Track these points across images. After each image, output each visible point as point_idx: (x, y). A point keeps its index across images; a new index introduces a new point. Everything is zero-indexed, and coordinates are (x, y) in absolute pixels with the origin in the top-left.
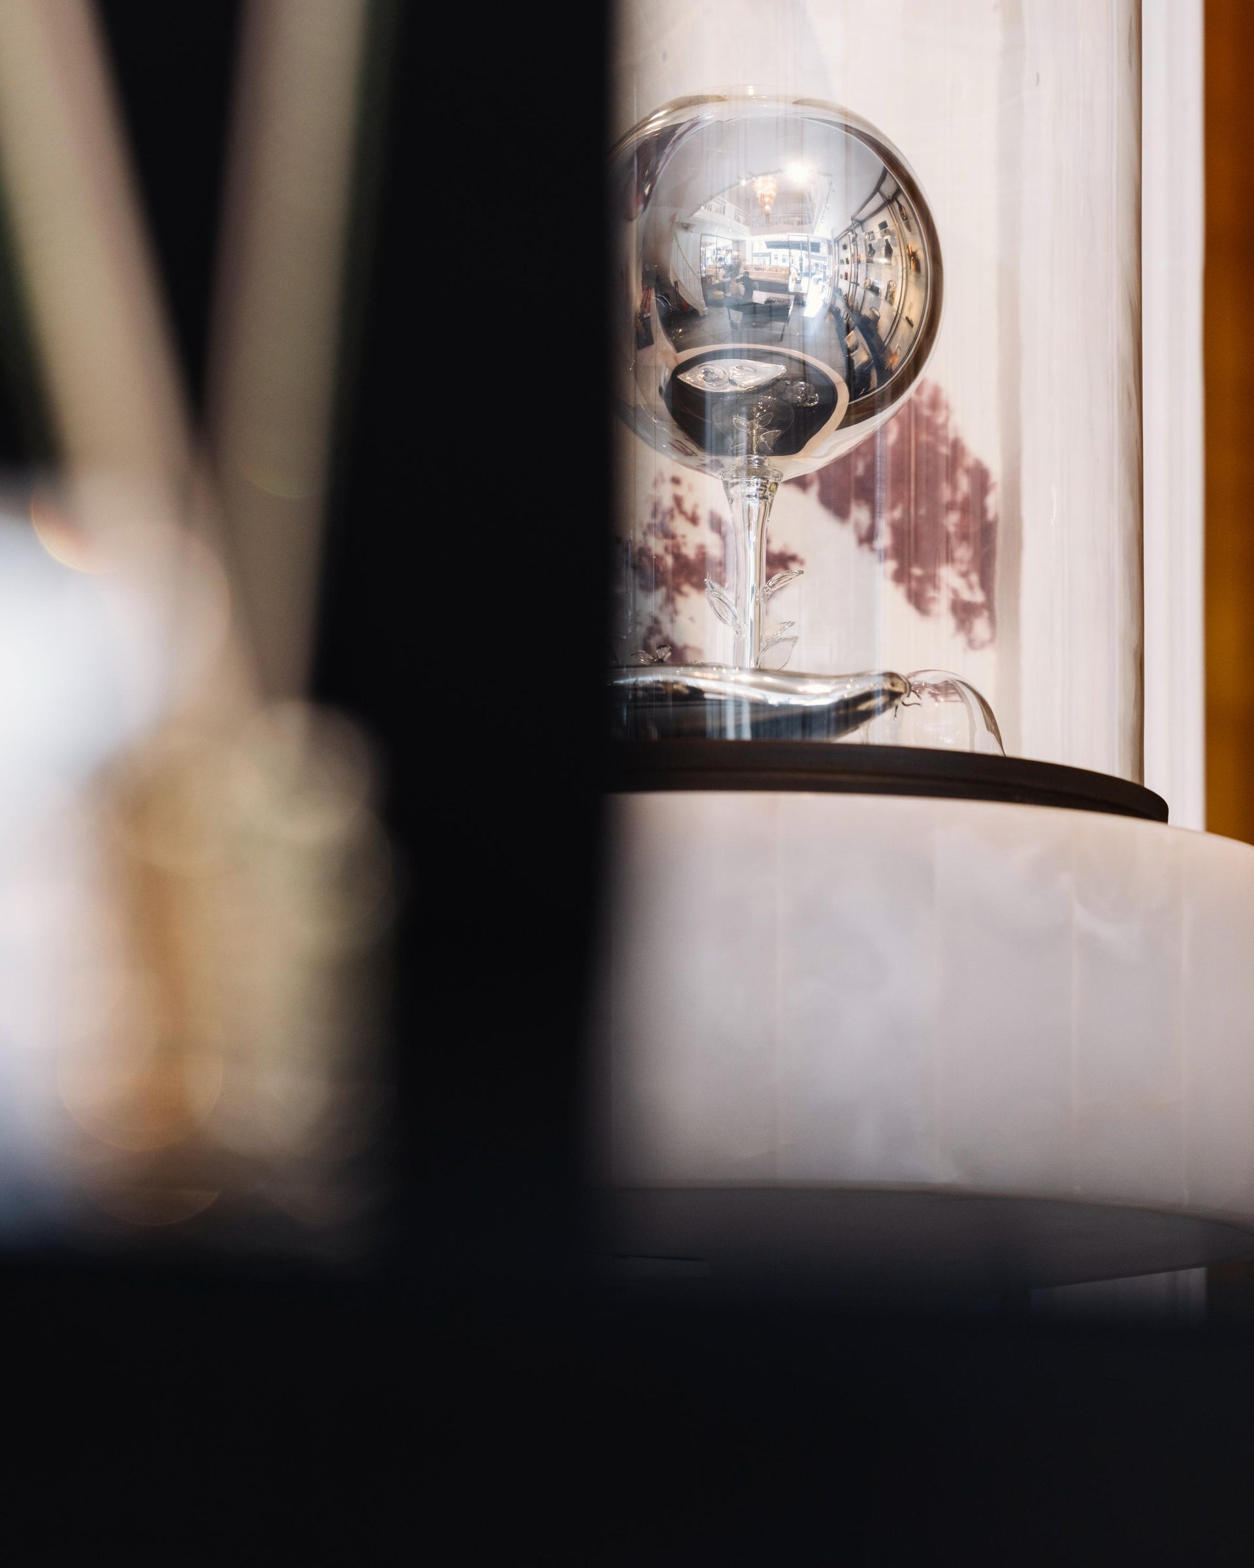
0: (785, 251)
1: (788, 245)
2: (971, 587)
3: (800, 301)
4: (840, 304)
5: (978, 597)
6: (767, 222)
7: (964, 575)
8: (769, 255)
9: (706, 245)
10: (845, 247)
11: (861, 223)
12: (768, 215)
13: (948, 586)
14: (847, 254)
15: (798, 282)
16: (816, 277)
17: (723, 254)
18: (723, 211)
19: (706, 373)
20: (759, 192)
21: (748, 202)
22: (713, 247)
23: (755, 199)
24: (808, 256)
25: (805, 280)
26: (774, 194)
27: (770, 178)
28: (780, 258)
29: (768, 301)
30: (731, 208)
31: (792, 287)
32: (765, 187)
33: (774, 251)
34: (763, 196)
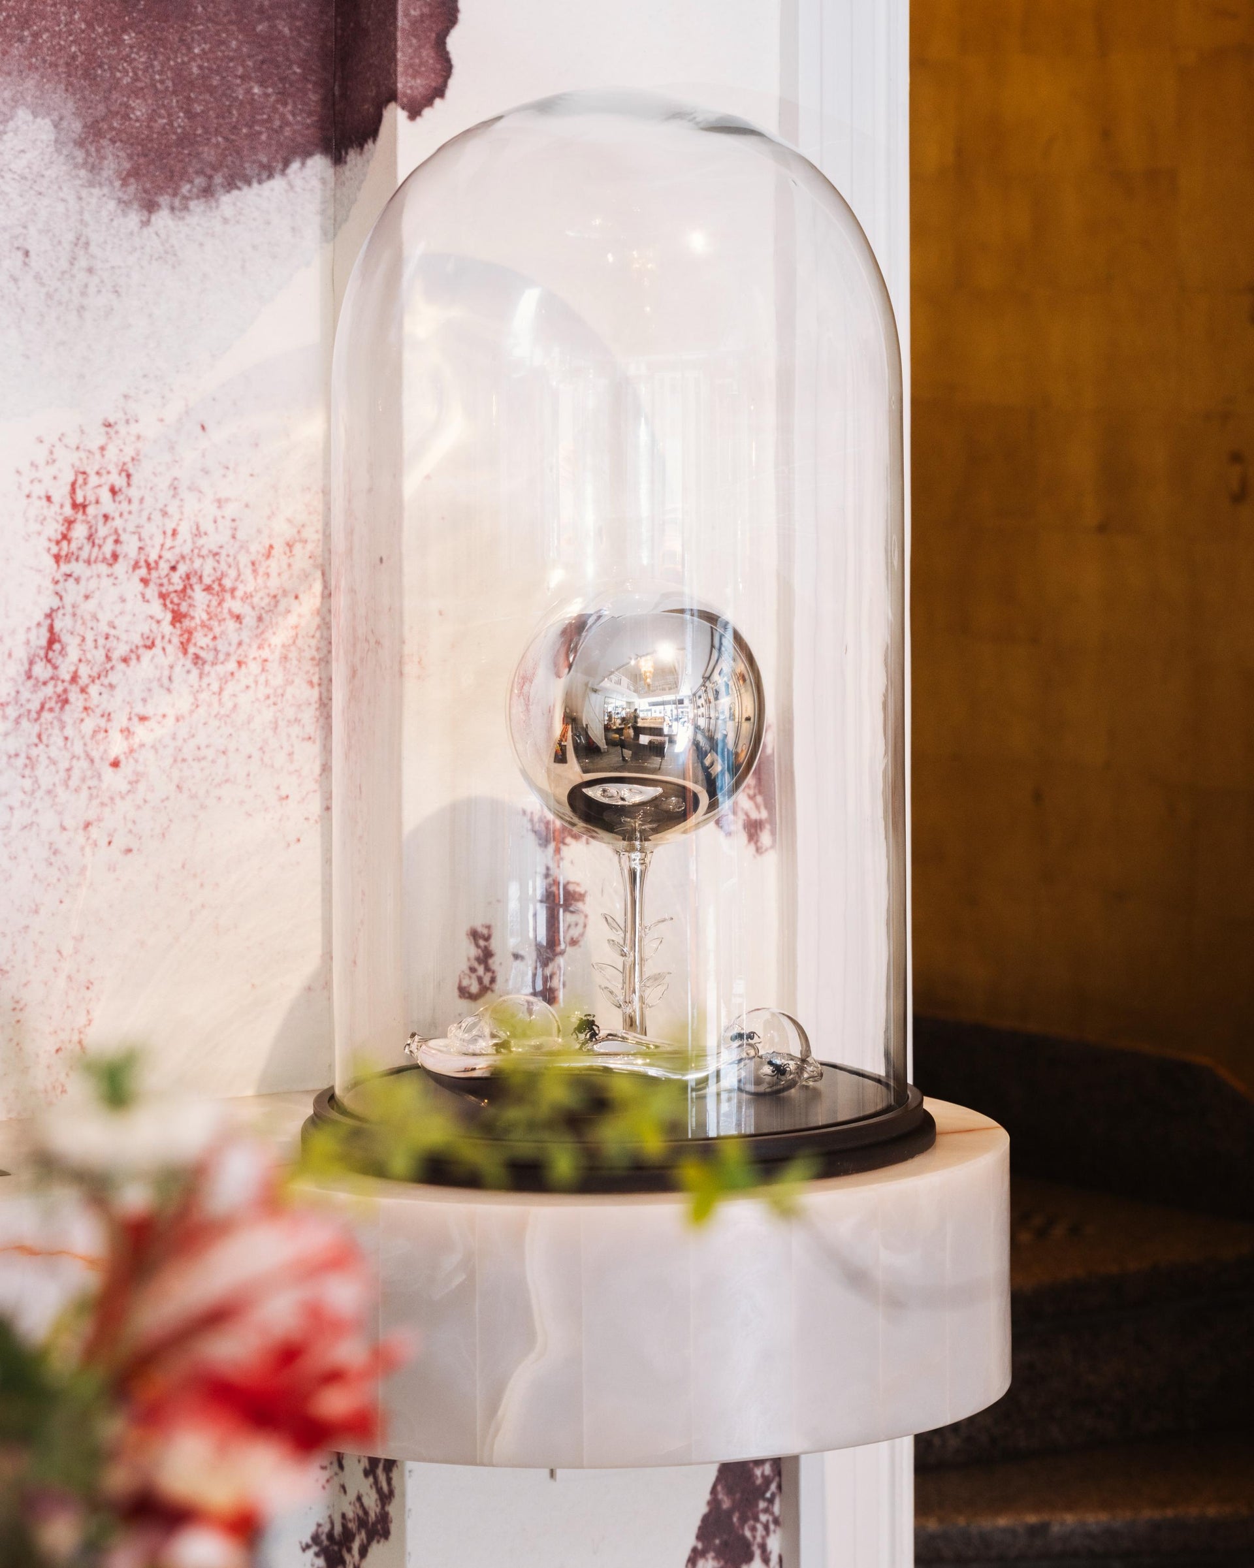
0: (662, 707)
1: (663, 703)
2: (757, 807)
3: (672, 741)
4: (700, 738)
5: (764, 814)
6: (649, 690)
7: (752, 798)
8: (650, 710)
9: (608, 703)
10: (700, 697)
11: (709, 678)
12: (649, 685)
13: (743, 809)
14: (702, 701)
15: (670, 726)
16: (682, 720)
17: (619, 710)
18: (619, 682)
19: (604, 791)
20: (643, 670)
21: (636, 678)
22: (613, 705)
23: (640, 674)
24: (677, 708)
25: (675, 724)
26: (652, 670)
27: (649, 657)
28: (658, 712)
29: (650, 742)
30: (625, 681)
31: (666, 731)
32: (646, 666)
33: (654, 708)
34: (645, 672)
